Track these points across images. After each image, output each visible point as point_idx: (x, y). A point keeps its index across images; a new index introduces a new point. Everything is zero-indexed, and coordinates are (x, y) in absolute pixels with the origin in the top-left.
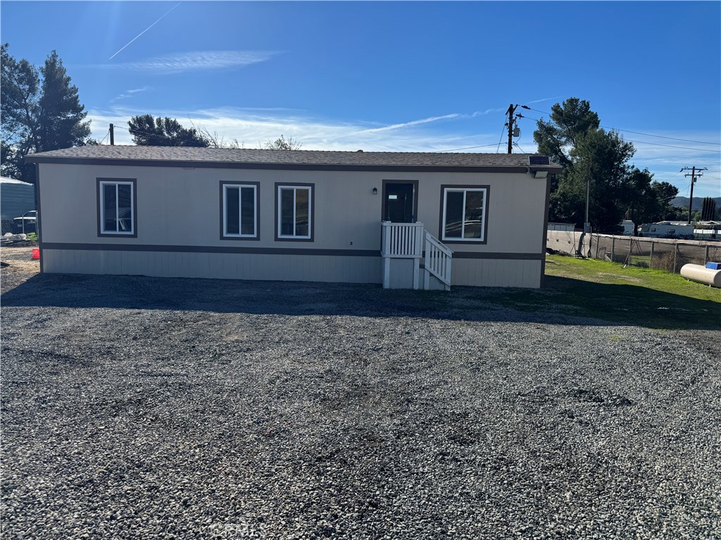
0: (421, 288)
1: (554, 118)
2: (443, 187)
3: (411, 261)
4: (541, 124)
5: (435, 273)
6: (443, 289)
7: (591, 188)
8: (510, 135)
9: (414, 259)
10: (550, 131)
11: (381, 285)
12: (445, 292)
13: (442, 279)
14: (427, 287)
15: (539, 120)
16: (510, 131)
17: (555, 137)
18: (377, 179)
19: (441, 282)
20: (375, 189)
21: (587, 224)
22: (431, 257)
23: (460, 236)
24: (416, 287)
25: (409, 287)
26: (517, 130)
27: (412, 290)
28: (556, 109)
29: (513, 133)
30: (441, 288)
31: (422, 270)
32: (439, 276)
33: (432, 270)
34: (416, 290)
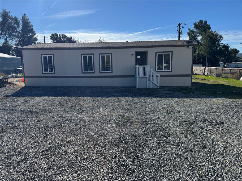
0: (149, 88)
1: (194, 27)
2: (156, 52)
4: (190, 30)
5: (154, 82)
6: (157, 88)
7: (208, 52)
8: (179, 34)
9: (146, 78)
10: (193, 32)
11: (136, 87)
12: (157, 89)
13: (156, 84)
14: (151, 87)
15: (189, 28)
16: (179, 33)
17: (195, 34)
18: (133, 51)
19: (156, 85)
20: (133, 54)
21: (207, 64)
22: (152, 77)
23: (163, 69)
24: (148, 87)
25: (145, 87)
26: (182, 32)
27: (146, 88)
28: (195, 24)
29: (180, 33)
30: (156, 87)
31: (149, 81)
32: (155, 83)
33: (153, 81)
34: (148, 88)
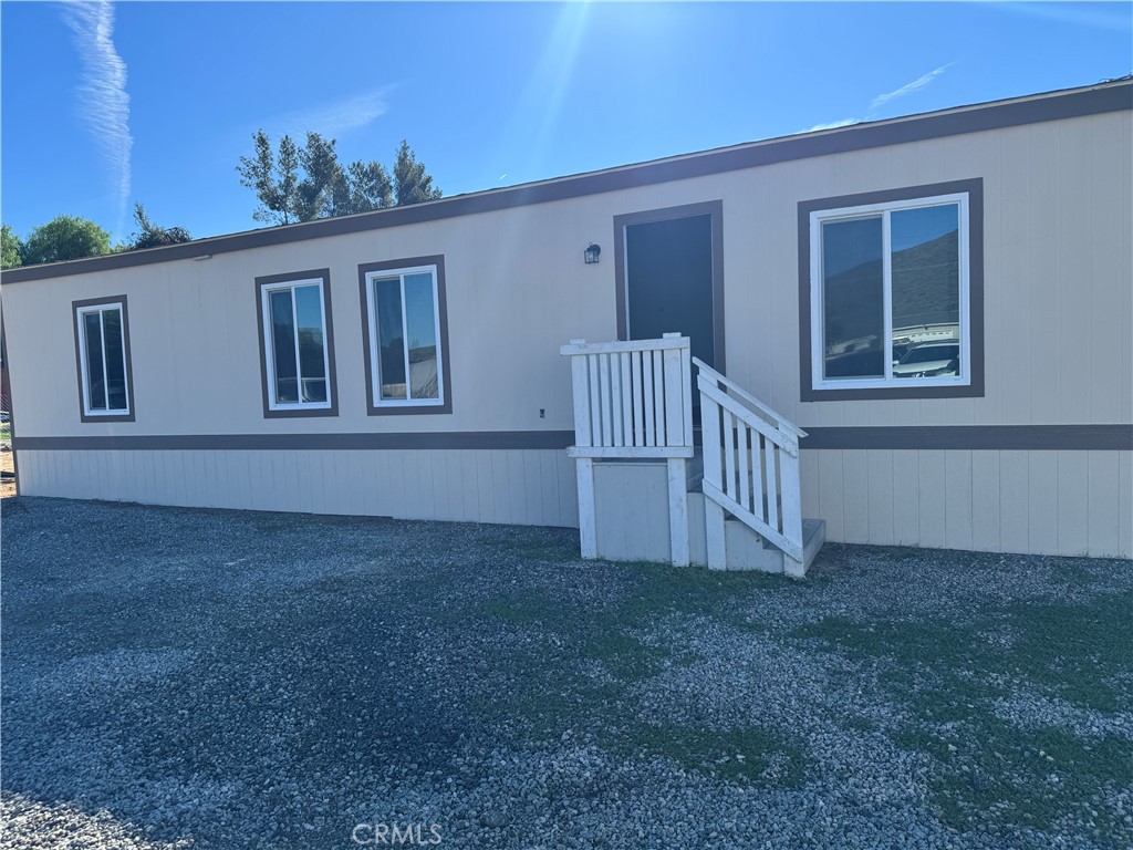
0: (701, 563)
2: (805, 209)
3: (657, 469)
5: (741, 512)
6: (777, 571)
9: (665, 460)
11: (566, 538)
12: (778, 580)
13: (769, 531)
14: (717, 562)
18: (598, 219)
19: (768, 546)
20: (594, 249)
23: (879, 371)
24: (681, 559)
25: (656, 556)
27: (669, 568)
30: (769, 564)
31: (695, 495)
32: (755, 521)
33: (729, 502)
34: (682, 569)
